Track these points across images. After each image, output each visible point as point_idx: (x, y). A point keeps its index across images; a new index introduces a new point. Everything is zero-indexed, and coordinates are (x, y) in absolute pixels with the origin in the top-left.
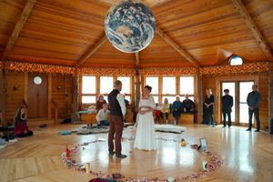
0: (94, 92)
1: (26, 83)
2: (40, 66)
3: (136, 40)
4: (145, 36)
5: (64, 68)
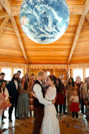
2: (45, 65)
3: (35, 27)
4: (43, 20)
5: (60, 65)
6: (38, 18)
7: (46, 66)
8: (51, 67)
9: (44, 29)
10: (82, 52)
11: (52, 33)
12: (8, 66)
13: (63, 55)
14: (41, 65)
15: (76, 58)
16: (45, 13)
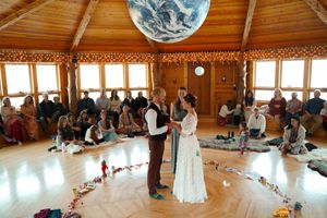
0: (273, 85)
1: (186, 75)
2: (193, 54)
3: (152, 25)
4: (162, 16)
5: (225, 54)
6: (154, 13)
7: (194, 57)
8: (205, 57)
9: (165, 27)
10: (271, 26)
11: (178, 32)
12: (117, 60)
13: (230, 32)
14: (183, 55)
15: (260, 38)
16: (164, 6)
